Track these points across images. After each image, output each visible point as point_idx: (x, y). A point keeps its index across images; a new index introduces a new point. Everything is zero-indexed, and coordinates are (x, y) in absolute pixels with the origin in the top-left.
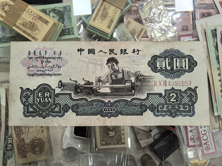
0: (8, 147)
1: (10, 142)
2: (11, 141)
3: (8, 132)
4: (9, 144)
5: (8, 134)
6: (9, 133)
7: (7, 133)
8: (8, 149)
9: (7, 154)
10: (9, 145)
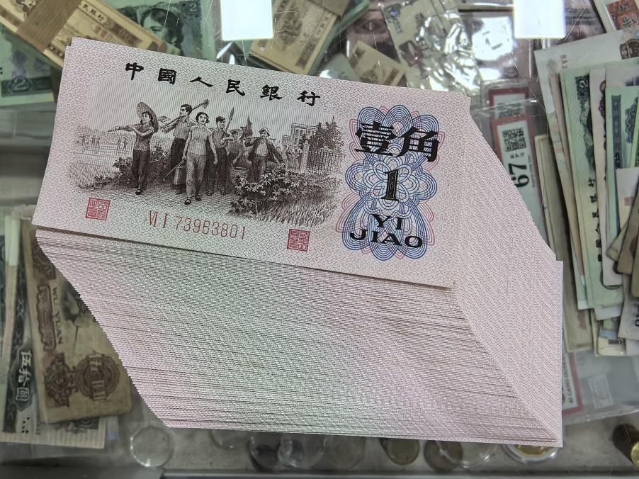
0: (20, 377)
1: (26, 362)
2: (29, 361)
3: (22, 337)
4: (25, 367)
5: (20, 342)
6: (25, 340)
7: (18, 339)
8: (20, 381)
9: (16, 395)
10: (22, 370)
